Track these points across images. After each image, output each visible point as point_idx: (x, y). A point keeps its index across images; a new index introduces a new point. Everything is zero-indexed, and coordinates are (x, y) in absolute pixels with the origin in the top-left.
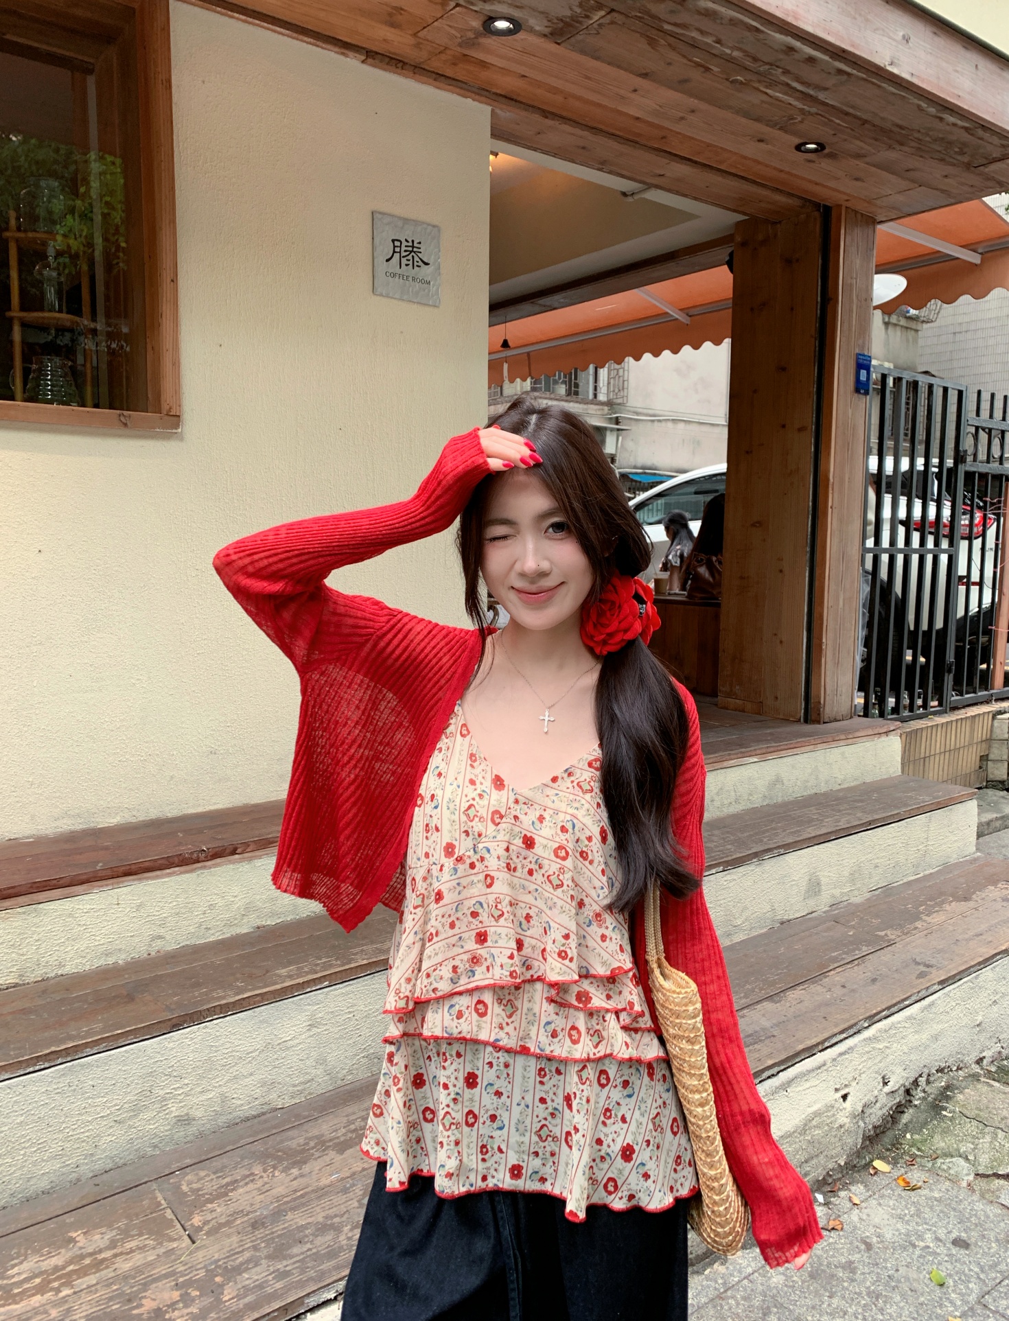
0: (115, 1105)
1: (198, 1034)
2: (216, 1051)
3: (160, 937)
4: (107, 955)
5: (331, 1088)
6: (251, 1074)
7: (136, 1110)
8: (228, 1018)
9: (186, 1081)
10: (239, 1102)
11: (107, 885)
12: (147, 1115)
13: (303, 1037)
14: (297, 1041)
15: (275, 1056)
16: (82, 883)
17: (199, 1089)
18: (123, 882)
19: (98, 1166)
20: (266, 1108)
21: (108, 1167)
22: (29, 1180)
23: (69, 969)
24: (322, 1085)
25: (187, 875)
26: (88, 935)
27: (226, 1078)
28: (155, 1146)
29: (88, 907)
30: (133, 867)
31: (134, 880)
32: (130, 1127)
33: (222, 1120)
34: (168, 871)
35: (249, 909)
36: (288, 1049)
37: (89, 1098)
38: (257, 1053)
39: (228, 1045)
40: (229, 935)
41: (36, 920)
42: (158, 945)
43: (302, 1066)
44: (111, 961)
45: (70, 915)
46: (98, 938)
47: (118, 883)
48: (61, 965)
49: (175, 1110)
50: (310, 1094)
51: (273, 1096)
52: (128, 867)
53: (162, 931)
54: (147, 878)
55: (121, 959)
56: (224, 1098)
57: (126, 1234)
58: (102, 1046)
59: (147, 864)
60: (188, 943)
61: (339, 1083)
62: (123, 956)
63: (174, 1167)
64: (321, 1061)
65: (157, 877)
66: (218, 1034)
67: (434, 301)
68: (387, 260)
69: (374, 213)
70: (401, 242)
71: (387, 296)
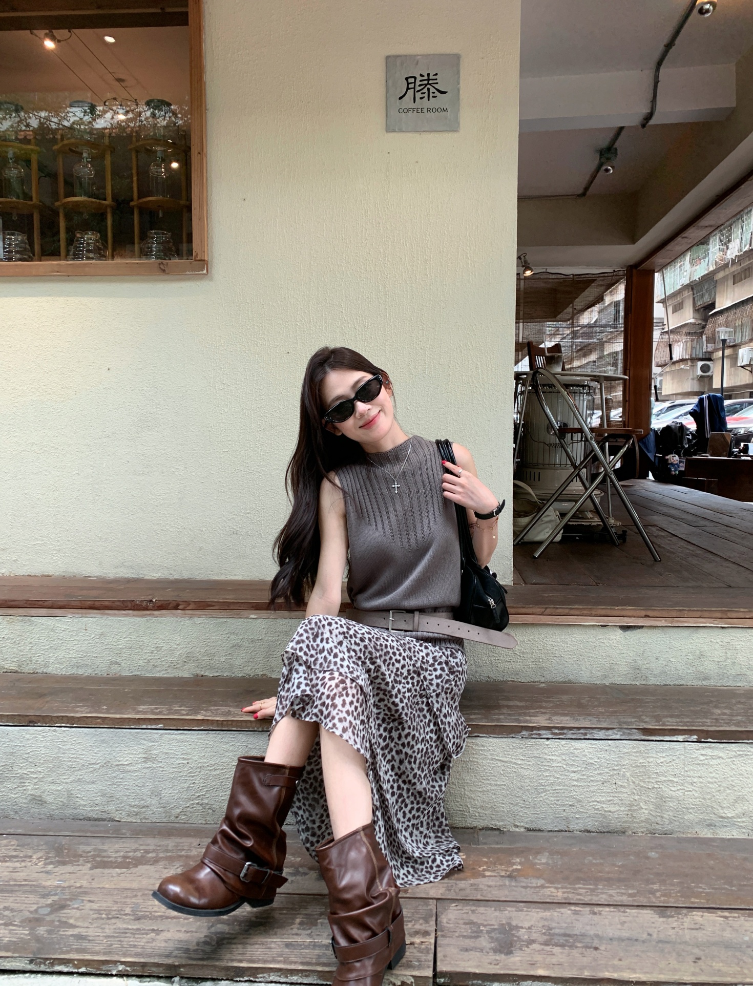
1: (49, 734)
2: (64, 753)
3: (117, 663)
4: (78, 667)
5: (165, 820)
6: (93, 783)
8: (74, 729)
10: (83, 802)
11: (78, 613)
12: (10, 785)
13: (139, 766)
14: (134, 768)
15: (114, 775)
16: (60, 608)
17: (49, 779)
18: (89, 613)
20: (105, 816)
23: (51, 670)
24: (155, 814)
25: (138, 619)
26: (65, 648)
27: (72, 779)
29: (65, 627)
30: (96, 603)
31: (97, 613)
33: (67, 812)
34: (124, 612)
35: (189, 658)
36: (124, 772)
38: (98, 766)
39: (73, 752)
40: (172, 675)
41: (31, 628)
42: (115, 670)
43: (138, 791)
44: (80, 672)
45: (52, 630)
46: (71, 652)
47: (86, 614)
48: (46, 666)
49: (30, 789)
50: (145, 818)
51: (111, 808)
52: (93, 603)
53: (119, 659)
54: (108, 614)
55: (88, 672)
56: (70, 795)
59: (107, 603)
60: (139, 673)
61: (173, 818)
62: (90, 671)
64: (156, 793)
65: (115, 615)
66: (65, 739)
67: (453, 127)
68: (400, 98)
69: (388, 58)
70: (415, 78)
71: (401, 131)
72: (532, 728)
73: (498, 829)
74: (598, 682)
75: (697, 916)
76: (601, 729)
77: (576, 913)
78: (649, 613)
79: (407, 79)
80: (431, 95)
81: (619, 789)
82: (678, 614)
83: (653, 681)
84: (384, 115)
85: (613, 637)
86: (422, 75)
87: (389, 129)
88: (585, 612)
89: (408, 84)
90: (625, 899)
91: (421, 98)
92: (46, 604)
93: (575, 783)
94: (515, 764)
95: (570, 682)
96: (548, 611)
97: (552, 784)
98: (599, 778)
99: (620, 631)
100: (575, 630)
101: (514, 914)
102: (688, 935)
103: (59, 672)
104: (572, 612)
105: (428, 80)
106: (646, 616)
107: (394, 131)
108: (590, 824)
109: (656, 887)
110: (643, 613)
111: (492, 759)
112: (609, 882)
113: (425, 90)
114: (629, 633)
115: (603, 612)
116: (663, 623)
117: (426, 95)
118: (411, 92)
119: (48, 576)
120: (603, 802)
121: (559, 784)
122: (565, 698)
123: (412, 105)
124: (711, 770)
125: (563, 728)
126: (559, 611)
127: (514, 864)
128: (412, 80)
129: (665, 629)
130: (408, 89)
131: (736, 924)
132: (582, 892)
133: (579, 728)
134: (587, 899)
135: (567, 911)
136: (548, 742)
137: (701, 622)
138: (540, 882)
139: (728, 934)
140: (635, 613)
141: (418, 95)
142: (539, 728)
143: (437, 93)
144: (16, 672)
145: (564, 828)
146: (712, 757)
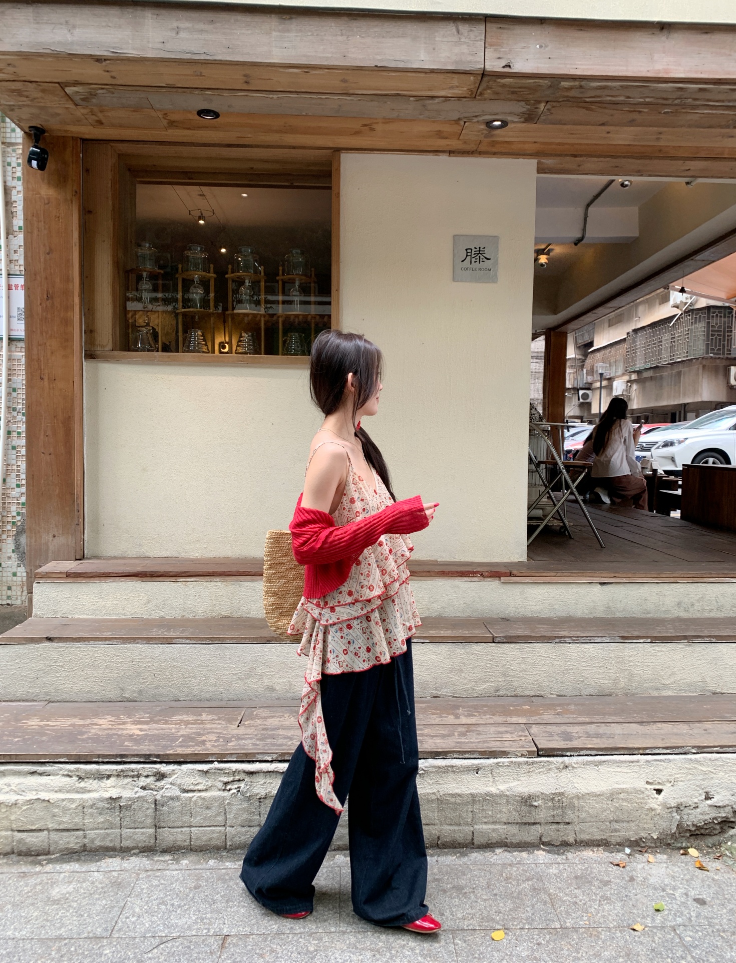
0: (239, 670)
7: (248, 676)
9: (272, 670)
12: (254, 680)
17: (278, 676)
19: (231, 696)
21: (236, 698)
22: (202, 692)
28: (257, 697)
32: (246, 683)
33: (289, 695)
37: (228, 663)
49: (266, 682)
57: (219, 719)
58: (234, 641)
63: (258, 706)
67: (494, 280)
68: (462, 261)
69: (454, 236)
70: (472, 250)
71: (462, 281)
72: (561, 637)
73: (542, 696)
74: (586, 617)
75: (659, 725)
76: (599, 637)
77: (598, 726)
78: (616, 575)
79: (466, 250)
80: (481, 260)
81: (609, 671)
82: (633, 575)
83: (618, 615)
84: (452, 271)
85: (595, 590)
86: (475, 248)
87: (454, 280)
88: (580, 575)
89: (467, 253)
90: (621, 720)
91: (475, 262)
92: (251, 573)
93: (584, 668)
94: (551, 658)
95: (570, 616)
96: (558, 575)
97: (572, 669)
98: (598, 665)
99: (600, 586)
100: (573, 586)
101: (567, 728)
102: (656, 732)
103: (257, 617)
104: (572, 575)
105: (480, 251)
106: (614, 577)
107: (458, 281)
108: (593, 691)
109: (635, 715)
110: (613, 575)
111: (538, 656)
112: (610, 714)
113: (478, 257)
114: (605, 587)
115: (590, 575)
116: (624, 580)
117: (478, 260)
118: (469, 258)
119: (228, 558)
120: (600, 678)
121: (576, 669)
122: (572, 624)
123: (469, 266)
124: (658, 658)
125: (578, 637)
126: (565, 574)
127: (557, 710)
128: (469, 251)
129: (625, 584)
130: (467, 256)
131: (679, 727)
132: (598, 719)
133: (587, 637)
134: (602, 721)
135: (593, 726)
136: (570, 645)
137: (646, 580)
138: (575, 716)
139: (675, 731)
140: (609, 575)
141: (473, 260)
142: (565, 637)
143: (485, 260)
144: (229, 617)
145: (578, 694)
146: (659, 651)
